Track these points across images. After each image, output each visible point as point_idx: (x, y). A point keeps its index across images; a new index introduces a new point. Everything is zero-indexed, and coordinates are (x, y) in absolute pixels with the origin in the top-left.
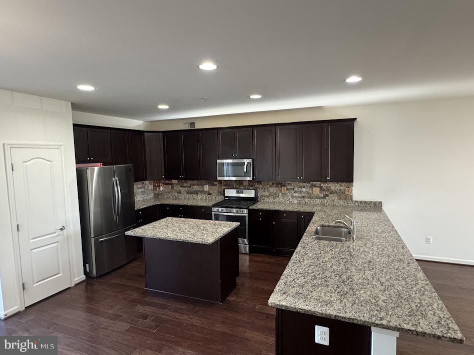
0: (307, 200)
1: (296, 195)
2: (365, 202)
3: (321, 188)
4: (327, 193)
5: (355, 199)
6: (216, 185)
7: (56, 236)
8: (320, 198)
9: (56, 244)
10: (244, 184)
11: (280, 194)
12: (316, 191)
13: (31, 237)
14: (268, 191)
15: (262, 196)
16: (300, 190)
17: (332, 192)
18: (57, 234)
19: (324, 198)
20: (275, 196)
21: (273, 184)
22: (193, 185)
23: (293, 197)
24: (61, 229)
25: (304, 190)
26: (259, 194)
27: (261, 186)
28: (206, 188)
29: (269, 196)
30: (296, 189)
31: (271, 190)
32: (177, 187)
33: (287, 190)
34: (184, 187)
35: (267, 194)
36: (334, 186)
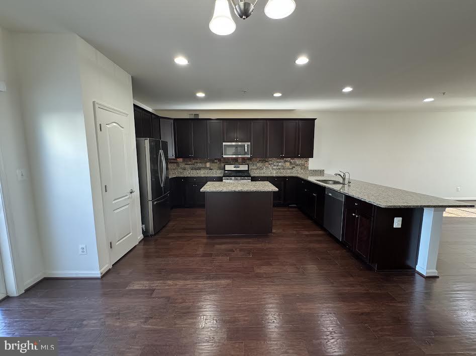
0: (282, 171)
1: (275, 167)
2: (316, 170)
3: (291, 162)
4: (294, 166)
5: (310, 169)
6: (216, 163)
7: (128, 198)
8: (289, 169)
9: (127, 206)
10: (239, 161)
11: (264, 167)
12: (288, 164)
13: (113, 200)
14: (256, 166)
15: (252, 169)
16: (277, 164)
17: (297, 165)
18: (128, 197)
19: (292, 169)
20: (261, 168)
21: (260, 161)
22: (197, 163)
23: (273, 169)
24: (131, 193)
25: (280, 164)
26: (250, 168)
27: (251, 162)
28: (208, 165)
29: (257, 169)
30: (275, 164)
31: (258, 165)
32: (182, 165)
33: (269, 164)
34: (188, 164)
35: (255, 167)
36: (298, 161)
